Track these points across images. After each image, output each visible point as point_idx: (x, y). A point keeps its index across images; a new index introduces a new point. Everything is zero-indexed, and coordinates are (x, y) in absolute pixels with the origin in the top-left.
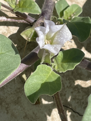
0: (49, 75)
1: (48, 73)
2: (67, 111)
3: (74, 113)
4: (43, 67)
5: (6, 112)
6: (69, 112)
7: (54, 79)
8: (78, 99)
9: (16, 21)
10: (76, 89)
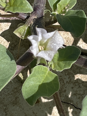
0: (45, 76)
1: (45, 73)
2: (69, 108)
3: (76, 110)
4: (39, 68)
5: (5, 113)
6: (70, 108)
7: (51, 79)
8: (79, 94)
9: (8, 18)
10: (77, 84)
